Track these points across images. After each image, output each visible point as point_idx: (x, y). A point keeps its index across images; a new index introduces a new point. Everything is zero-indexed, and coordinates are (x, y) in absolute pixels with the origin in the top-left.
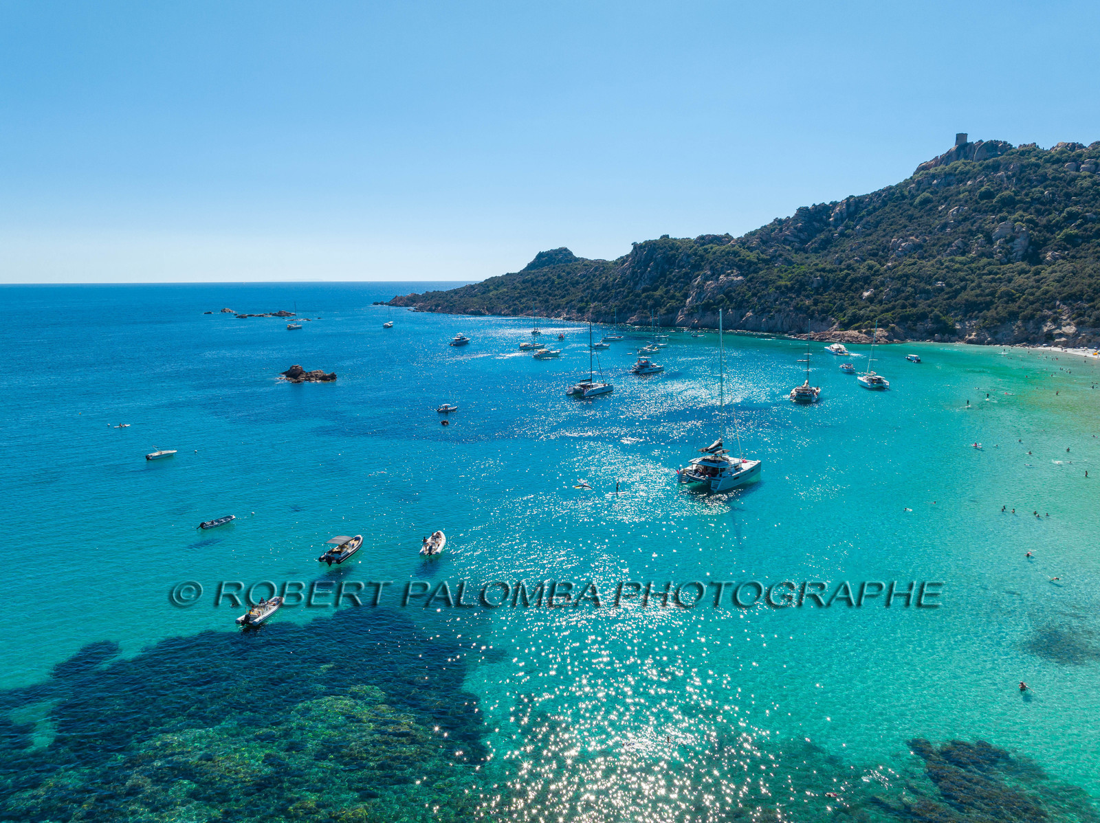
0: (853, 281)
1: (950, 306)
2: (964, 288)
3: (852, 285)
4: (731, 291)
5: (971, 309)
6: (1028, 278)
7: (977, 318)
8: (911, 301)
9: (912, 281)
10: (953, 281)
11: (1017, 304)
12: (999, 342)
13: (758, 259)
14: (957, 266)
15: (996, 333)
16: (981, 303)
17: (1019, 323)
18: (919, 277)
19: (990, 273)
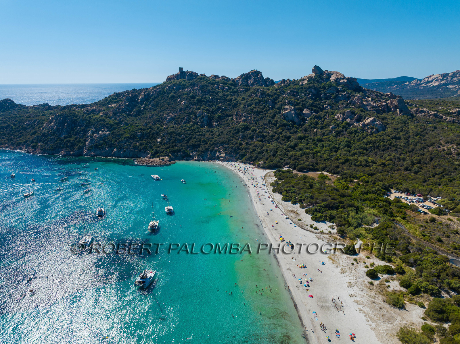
0: (153, 134)
1: (187, 146)
2: (191, 138)
3: (152, 136)
4: (105, 139)
5: (195, 147)
6: (209, 134)
7: (196, 151)
8: (174, 144)
9: (174, 135)
10: (187, 135)
11: (208, 145)
12: (204, 160)
13: (114, 123)
14: (187, 129)
15: (203, 157)
16: (197, 145)
17: (209, 153)
18: (175, 133)
19: (198, 132)
